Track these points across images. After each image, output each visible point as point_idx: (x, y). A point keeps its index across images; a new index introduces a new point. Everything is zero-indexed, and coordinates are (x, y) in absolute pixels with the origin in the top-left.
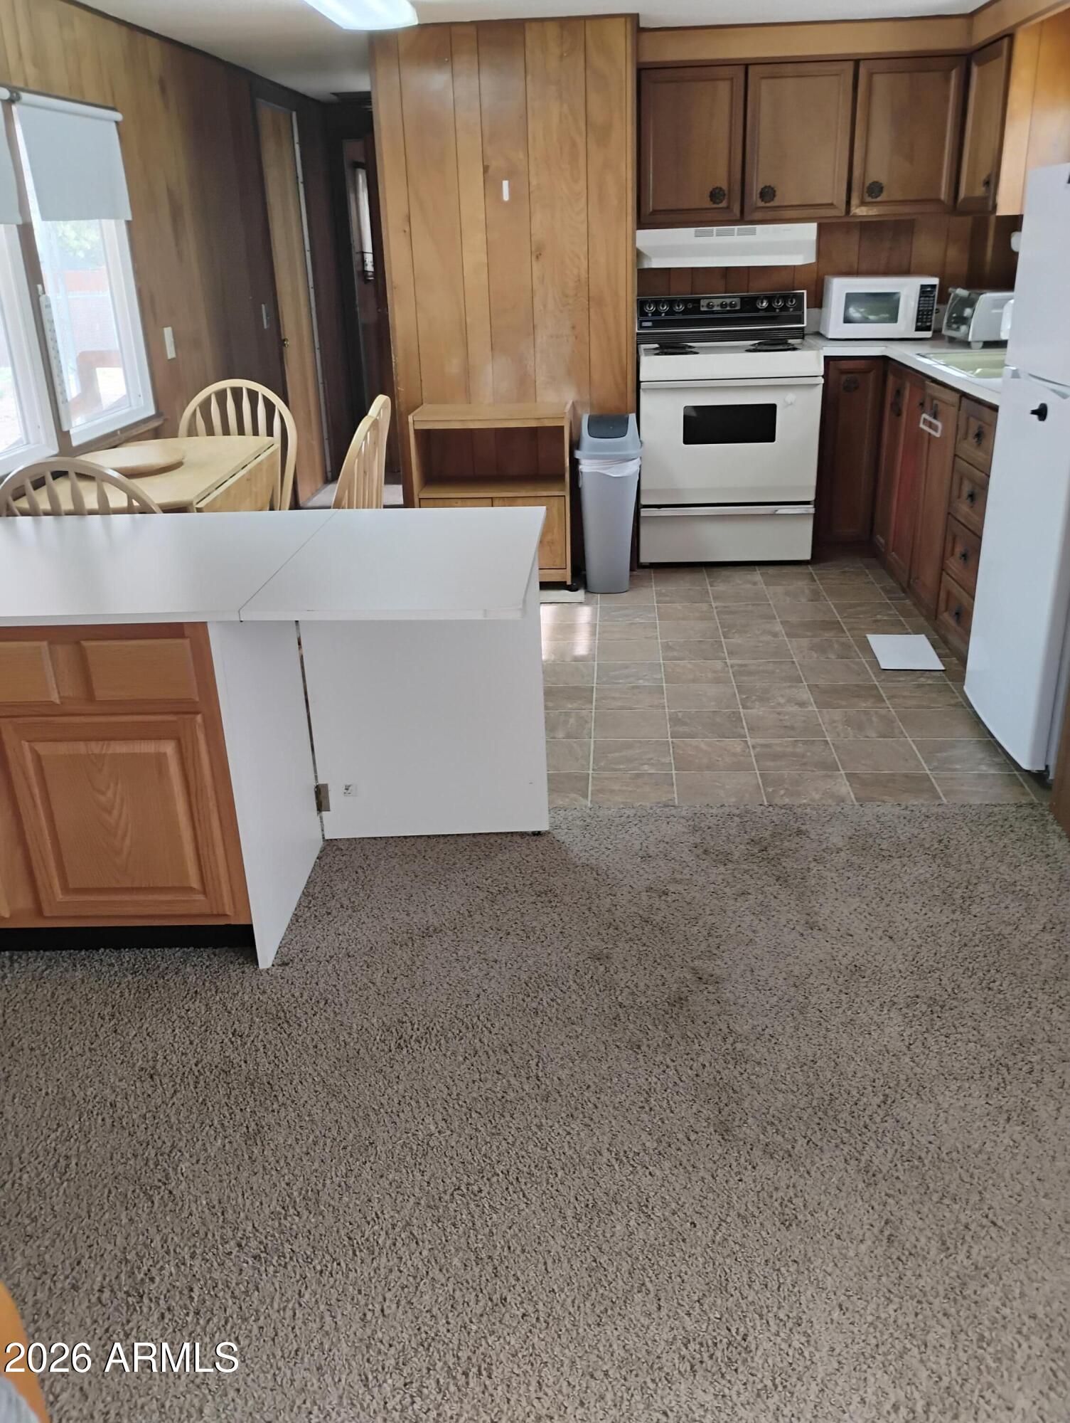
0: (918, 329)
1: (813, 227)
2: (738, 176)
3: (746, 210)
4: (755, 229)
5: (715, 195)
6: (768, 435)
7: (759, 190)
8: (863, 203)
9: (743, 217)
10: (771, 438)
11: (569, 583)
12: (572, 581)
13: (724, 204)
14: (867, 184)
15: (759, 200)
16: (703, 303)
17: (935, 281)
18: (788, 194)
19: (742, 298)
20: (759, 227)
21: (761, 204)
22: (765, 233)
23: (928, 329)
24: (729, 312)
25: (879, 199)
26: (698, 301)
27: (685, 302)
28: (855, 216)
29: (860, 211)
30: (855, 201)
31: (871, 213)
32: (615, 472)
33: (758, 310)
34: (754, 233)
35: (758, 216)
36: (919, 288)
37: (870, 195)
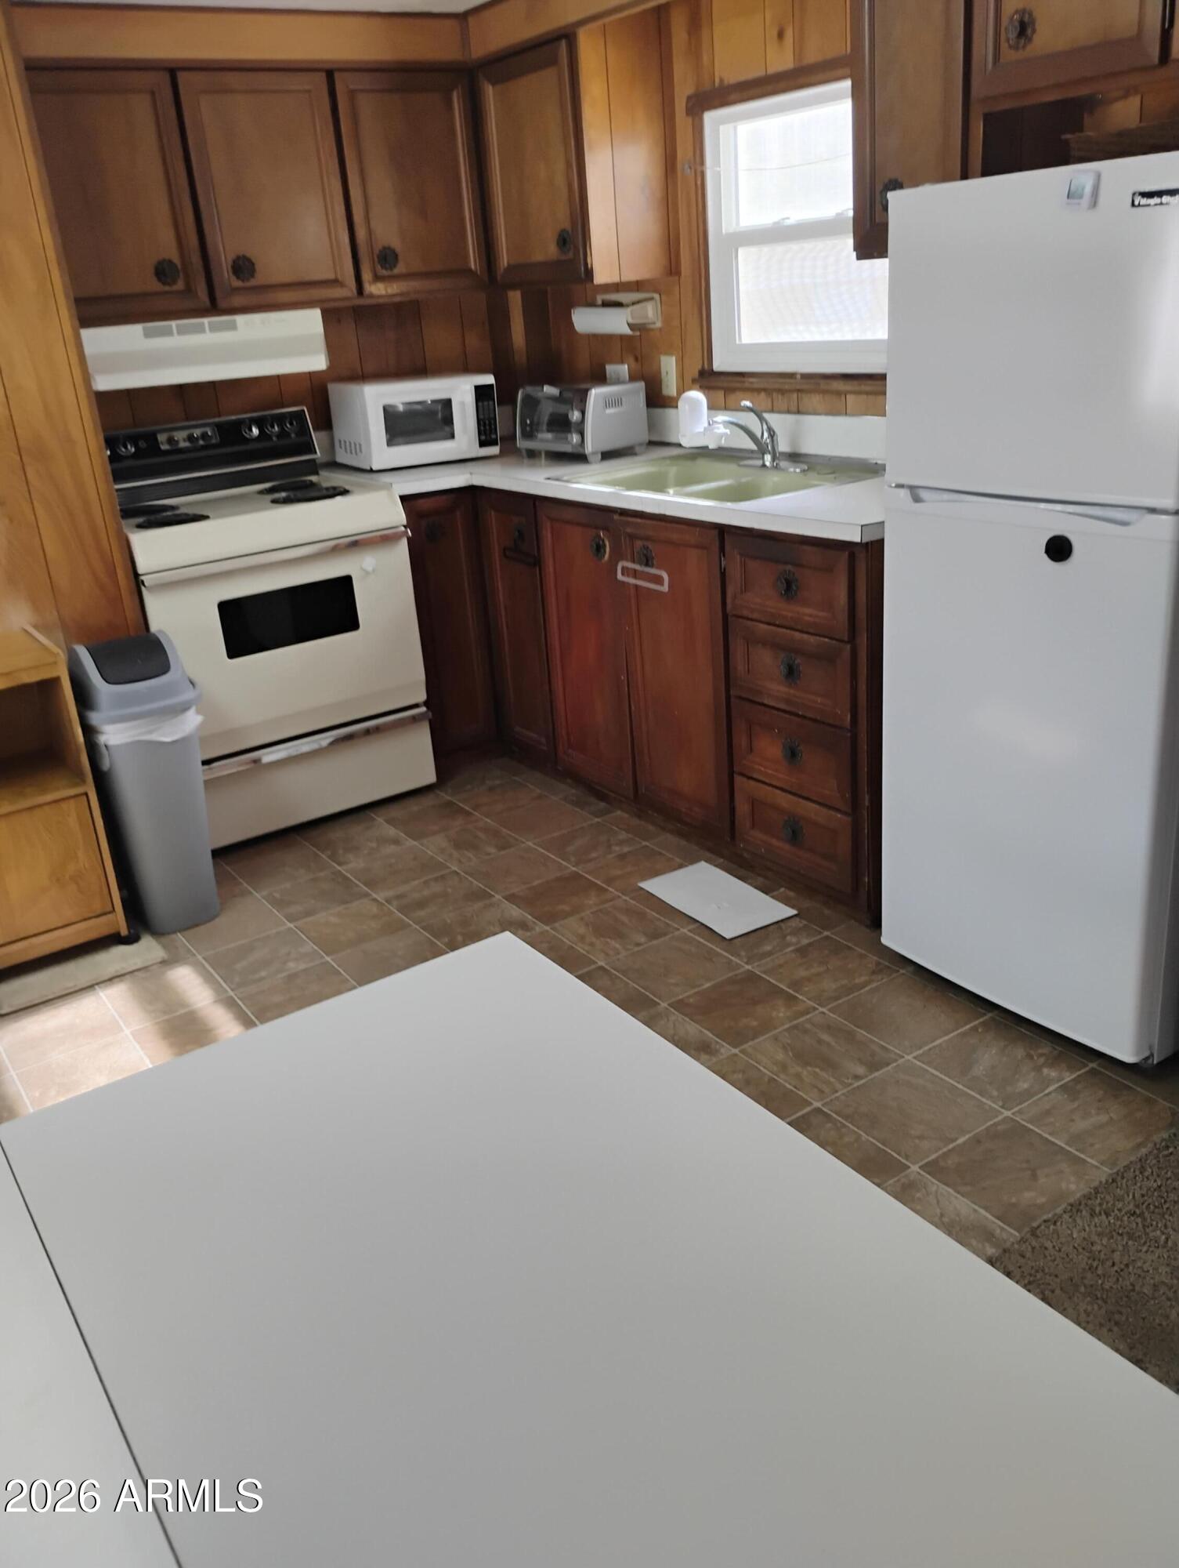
0: (482, 444)
1: (316, 313)
2: (193, 240)
3: (218, 294)
4: (235, 321)
5: (163, 271)
6: (347, 621)
7: (230, 263)
8: (377, 278)
9: (214, 304)
10: (352, 623)
11: (124, 932)
12: (129, 927)
13: (180, 285)
14: (376, 252)
15: (233, 278)
16: (162, 438)
17: (489, 379)
18: (273, 266)
19: (219, 427)
20: (240, 319)
21: (237, 283)
22: (251, 327)
23: (493, 443)
24: (204, 448)
25: (396, 271)
26: (152, 437)
27: (134, 439)
28: (371, 296)
29: (377, 290)
30: (367, 276)
31: (390, 291)
32: (168, 733)
33: (247, 441)
34: (233, 327)
35: (238, 301)
36: (473, 388)
37: (383, 267)
